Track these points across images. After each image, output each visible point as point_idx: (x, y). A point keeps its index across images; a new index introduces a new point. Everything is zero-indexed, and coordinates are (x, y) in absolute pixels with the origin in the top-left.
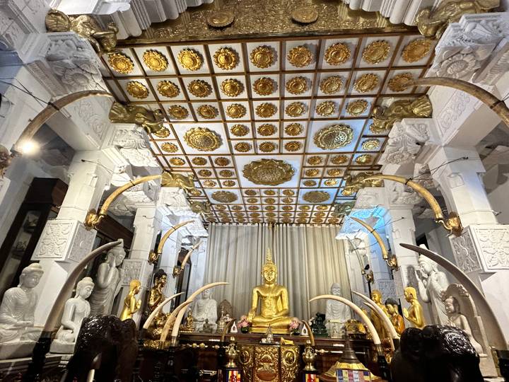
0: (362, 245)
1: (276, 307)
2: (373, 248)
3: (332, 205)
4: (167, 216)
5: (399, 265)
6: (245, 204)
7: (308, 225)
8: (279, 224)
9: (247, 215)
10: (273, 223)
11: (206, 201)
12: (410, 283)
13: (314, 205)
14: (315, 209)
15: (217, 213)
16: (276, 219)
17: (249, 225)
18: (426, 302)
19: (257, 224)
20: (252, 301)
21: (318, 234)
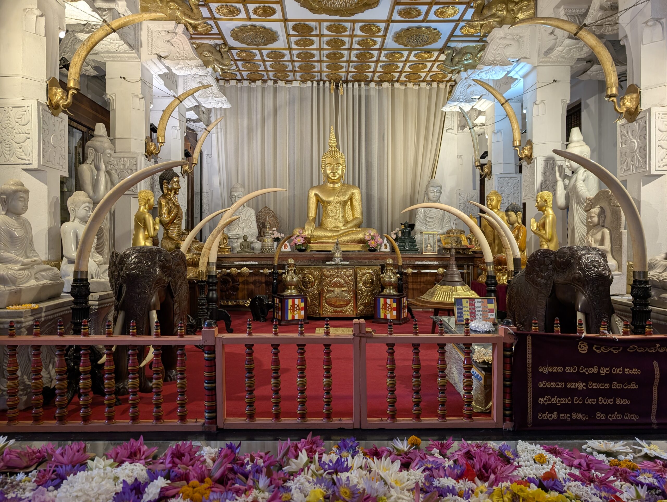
0: (481, 119)
1: (344, 216)
2: (497, 127)
3: (441, 51)
4: (159, 75)
5: (534, 155)
6: (290, 49)
7: (397, 85)
8: (346, 82)
9: (293, 66)
10: (337, 82)
11: (220, 42)
12: (545, 181)
13: (411, 51)
14: (412, 58)
15: (239, 63)
16: (343, 74)
17: (296, 84)
18: (562, 209)
19: (309, 84)
20: (308, 208)
21: (412, 99)
